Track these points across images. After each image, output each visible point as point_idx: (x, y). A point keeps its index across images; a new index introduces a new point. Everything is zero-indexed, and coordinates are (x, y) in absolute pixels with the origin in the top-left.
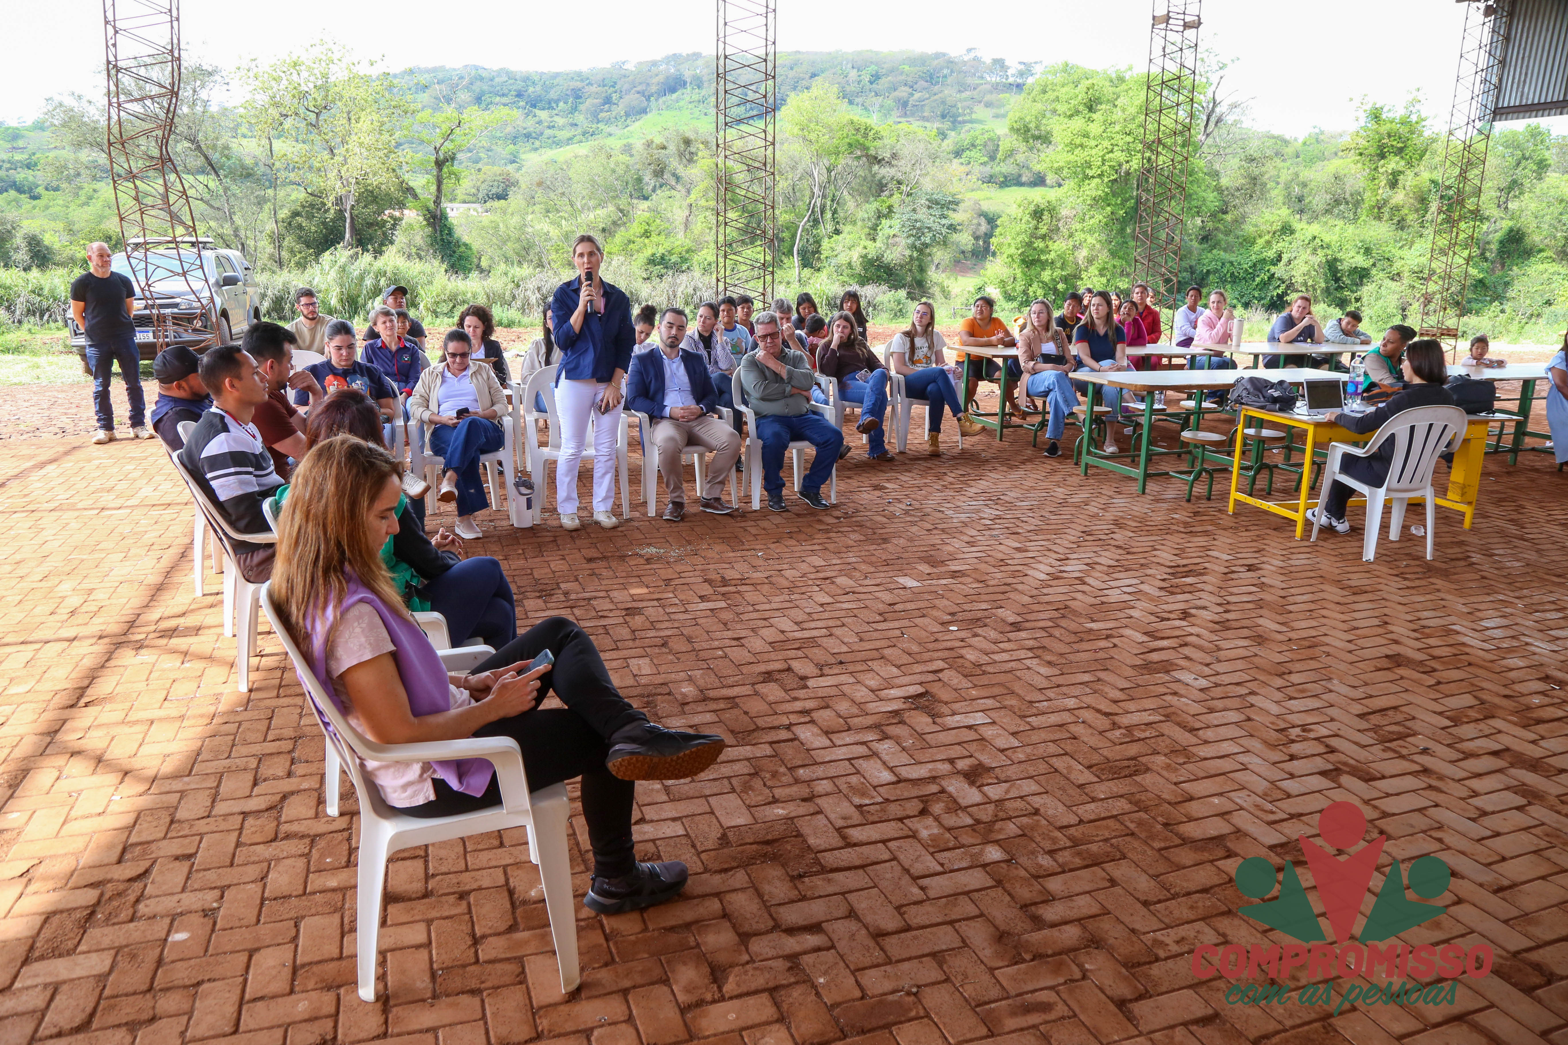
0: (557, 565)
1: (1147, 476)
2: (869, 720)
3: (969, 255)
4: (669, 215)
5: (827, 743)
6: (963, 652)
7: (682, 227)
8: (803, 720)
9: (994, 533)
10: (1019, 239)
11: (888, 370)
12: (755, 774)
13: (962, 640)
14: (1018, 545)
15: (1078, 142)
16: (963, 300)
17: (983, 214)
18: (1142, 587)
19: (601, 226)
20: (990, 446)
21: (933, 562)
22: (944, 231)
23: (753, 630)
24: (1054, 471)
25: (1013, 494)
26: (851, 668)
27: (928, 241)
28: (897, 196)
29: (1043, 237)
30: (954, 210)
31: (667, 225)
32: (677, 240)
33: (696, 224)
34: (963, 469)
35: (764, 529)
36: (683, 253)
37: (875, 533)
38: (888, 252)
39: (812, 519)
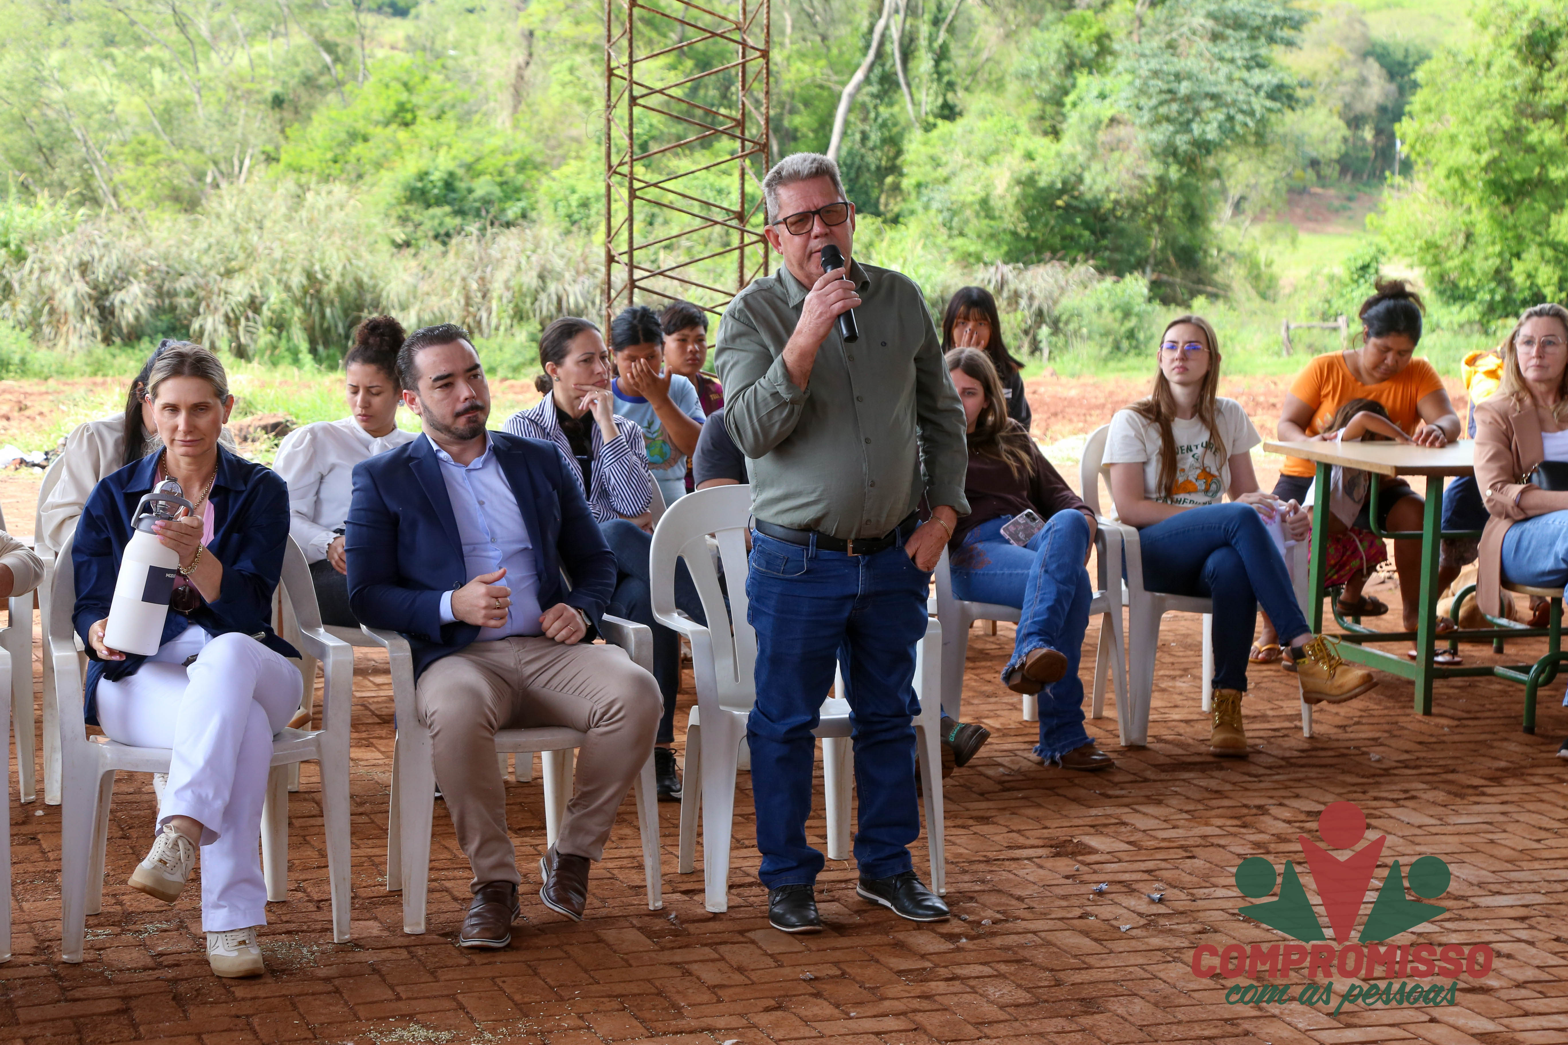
3: (1332, 172)
4: (468, 61)
7: (506, 97)
10: (1484, 121)
11: (1092, 510)
16: (1315, 301)
17: (1375, 52)
19: (271, 88)
20: (1394, 730)
22: (1259, 103)
27: (1212, 133)
30: (1289, 43)
31: (463, 91)
32: (492, 133)
33: (546, 89)
34: (1317, 794)
35: (740, 970)
36: (511, 172)
37: (1058, 983)
38: (1096, 167)
39: (878, 939)
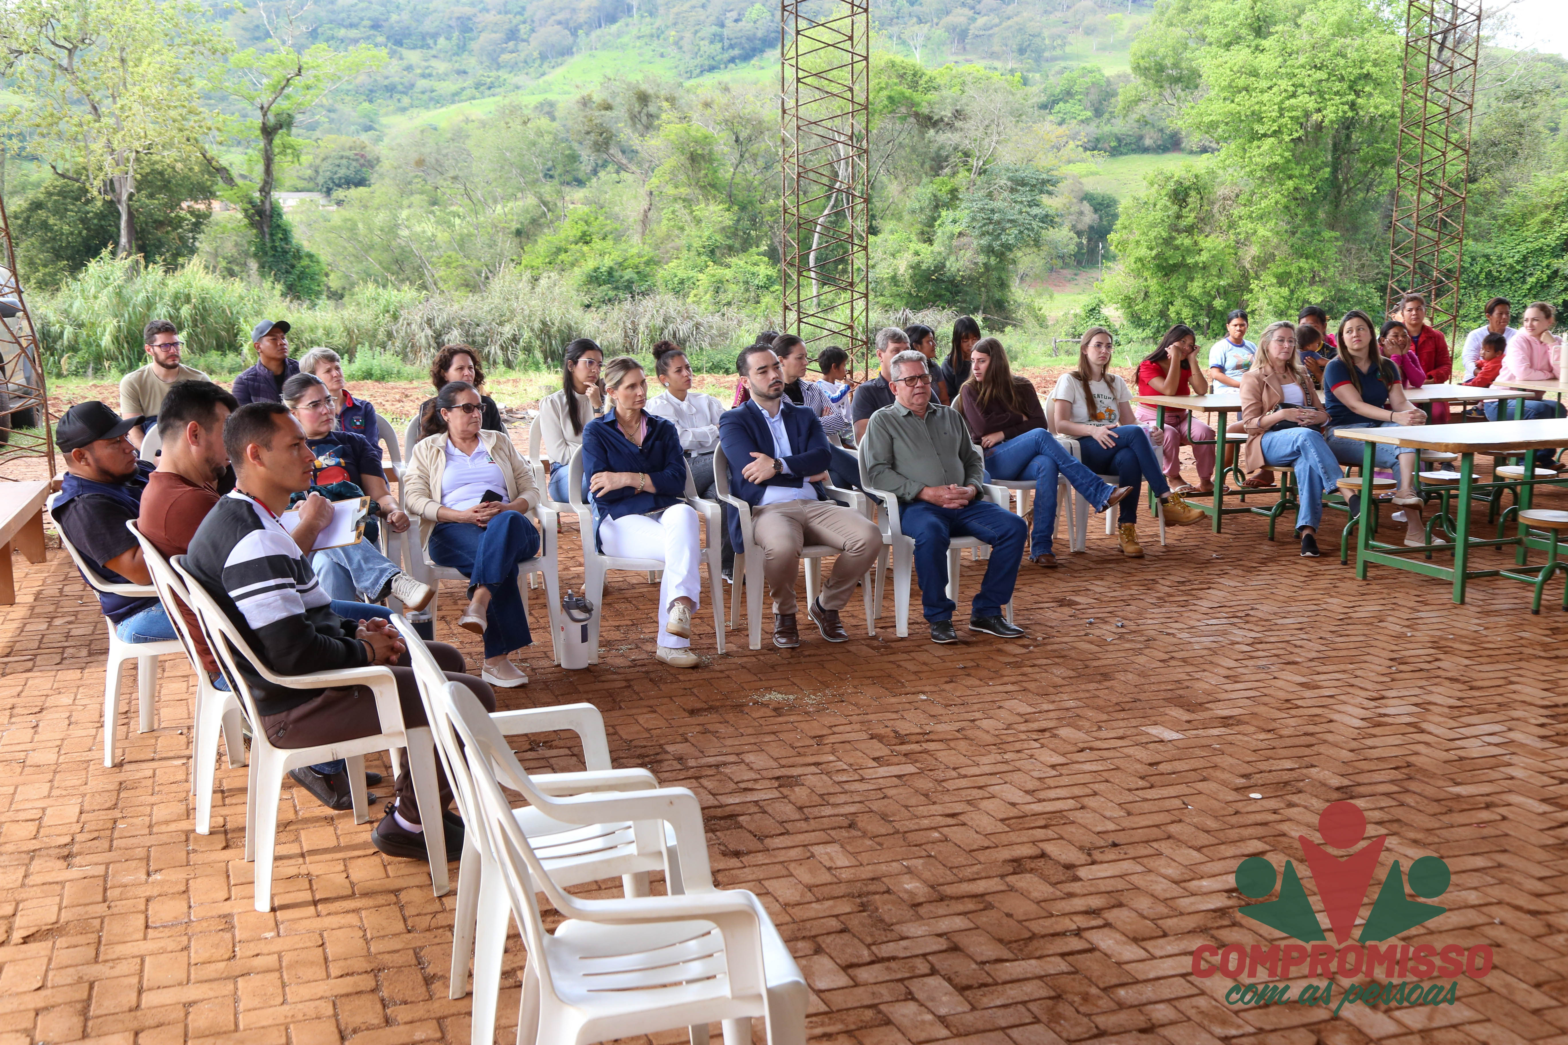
0: (646, 720)
1: (1468, 577)
2: (1190, 923)
3: (1070, 259)
4: (618, 209)
5: (1143, 954)
6: (1285, 827)
7: (639, 227)
8: (1094, 923)
9: (1261, 662)
10: (1152, 234)
12: (1058, 997)
13: (1275, 812)
14: (1304, 680)
15: (1241, 82)
16: (1068, 328)
17: (1087, 197)
18: (1512, 735)
20: (1206, 541)
21: (1190, 707)
22: (1035, 224)
23: (969, 802)
24: (1313, 575)
25: (1265, 608)
26: (1132, 852)
27: (1012, 240)
28: (962, 174)
29: (1189, 230)
30: (1050, 193)
31: (618, 226)
32: (632, 246)
33: (659, 222)
34: (1179, 573)
35: (925, 664)
36: (642, 267)
37: (1087, 667)
38: (952, 258)
39: (988, 648)
